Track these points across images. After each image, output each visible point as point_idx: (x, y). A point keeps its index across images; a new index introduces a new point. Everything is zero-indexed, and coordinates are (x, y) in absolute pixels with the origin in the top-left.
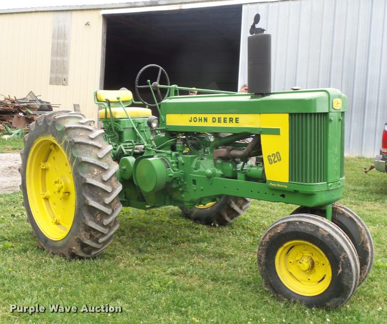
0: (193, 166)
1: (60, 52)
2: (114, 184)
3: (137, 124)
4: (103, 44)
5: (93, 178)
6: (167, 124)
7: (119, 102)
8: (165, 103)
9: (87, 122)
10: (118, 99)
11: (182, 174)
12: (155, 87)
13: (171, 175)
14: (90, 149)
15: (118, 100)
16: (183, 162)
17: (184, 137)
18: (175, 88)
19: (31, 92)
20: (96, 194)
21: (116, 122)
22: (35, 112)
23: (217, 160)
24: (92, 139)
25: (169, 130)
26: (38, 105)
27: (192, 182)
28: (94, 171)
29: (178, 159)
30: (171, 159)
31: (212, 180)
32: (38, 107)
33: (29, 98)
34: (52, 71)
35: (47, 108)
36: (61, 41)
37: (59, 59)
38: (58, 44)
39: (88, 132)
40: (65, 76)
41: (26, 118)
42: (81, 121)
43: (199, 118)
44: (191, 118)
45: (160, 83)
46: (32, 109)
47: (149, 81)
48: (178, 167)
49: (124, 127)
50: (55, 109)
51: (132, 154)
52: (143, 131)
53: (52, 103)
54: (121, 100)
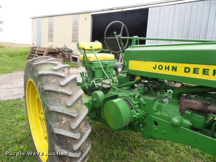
0: (155, 108)
1: (75, 30)
2: (83, 128)
3: (104, 65)
4: (91, 26)
5: (61, 127)
6: (130, 69)
7: (92, 50)
8: (128, 51)
9: (61, 68)
10: (91, 47)
11: (143, 114)
12: (119, 38)
13: (135, 116)
14: (60, 96)
15: (91, 49)
16: (144, 103)
17: (146, 81)
18: (137, 39)
19: (65, 45)
20: (64, 142)
21: (90, 64)
22: (66, 53)
23: (186, 110)
24: (63, 86)
25: (131, 73)
26: (67, 50)
27: (153, 122)
28: (63, 120)
29: (139, 100)
30: (134, 100)
31: (178, 128)
32: (67, 51)
33: (64, 48)
34: (73, 37)
35: (70, 51)
36: (76, 26)
37: (75, 32)
38: (75, 27)
39: (60, 78)
40: (77, 39)
41: (63, 55)
42: (55, 68)
43: (166, 66)
44: (156, 65)
45: (123, 36)
46: (65, 52)
47: (115, 32)
48: (140, 108)
49: (95, 68)
50: (73, 52)
51: (101, 88)
52: (109, 73)
53: (72, 50)
54: (93, 48)
